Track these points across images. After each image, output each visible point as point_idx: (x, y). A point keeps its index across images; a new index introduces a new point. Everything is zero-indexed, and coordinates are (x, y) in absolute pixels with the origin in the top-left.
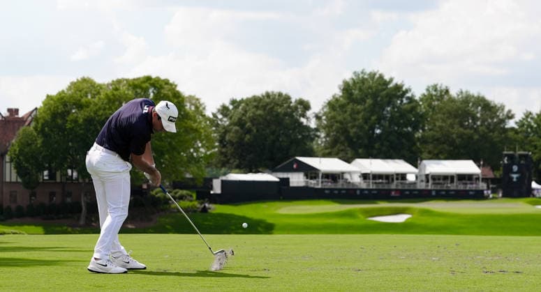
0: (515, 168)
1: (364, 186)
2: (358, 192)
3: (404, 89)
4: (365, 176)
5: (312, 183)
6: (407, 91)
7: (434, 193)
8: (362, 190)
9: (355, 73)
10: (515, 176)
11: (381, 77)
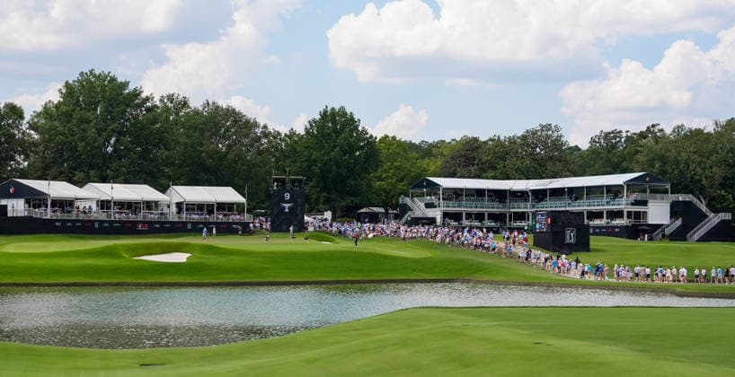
0: (288, 196)
1: (103, 216)
2: (97, 225)
3: (144, 95)
4: (104, 205)
5: (38, 213)
6: (147, 99)
7: (189, 226)
8: (101, 222)
9: (82, 74)
10: (287, 205)
11: (113, 80)
